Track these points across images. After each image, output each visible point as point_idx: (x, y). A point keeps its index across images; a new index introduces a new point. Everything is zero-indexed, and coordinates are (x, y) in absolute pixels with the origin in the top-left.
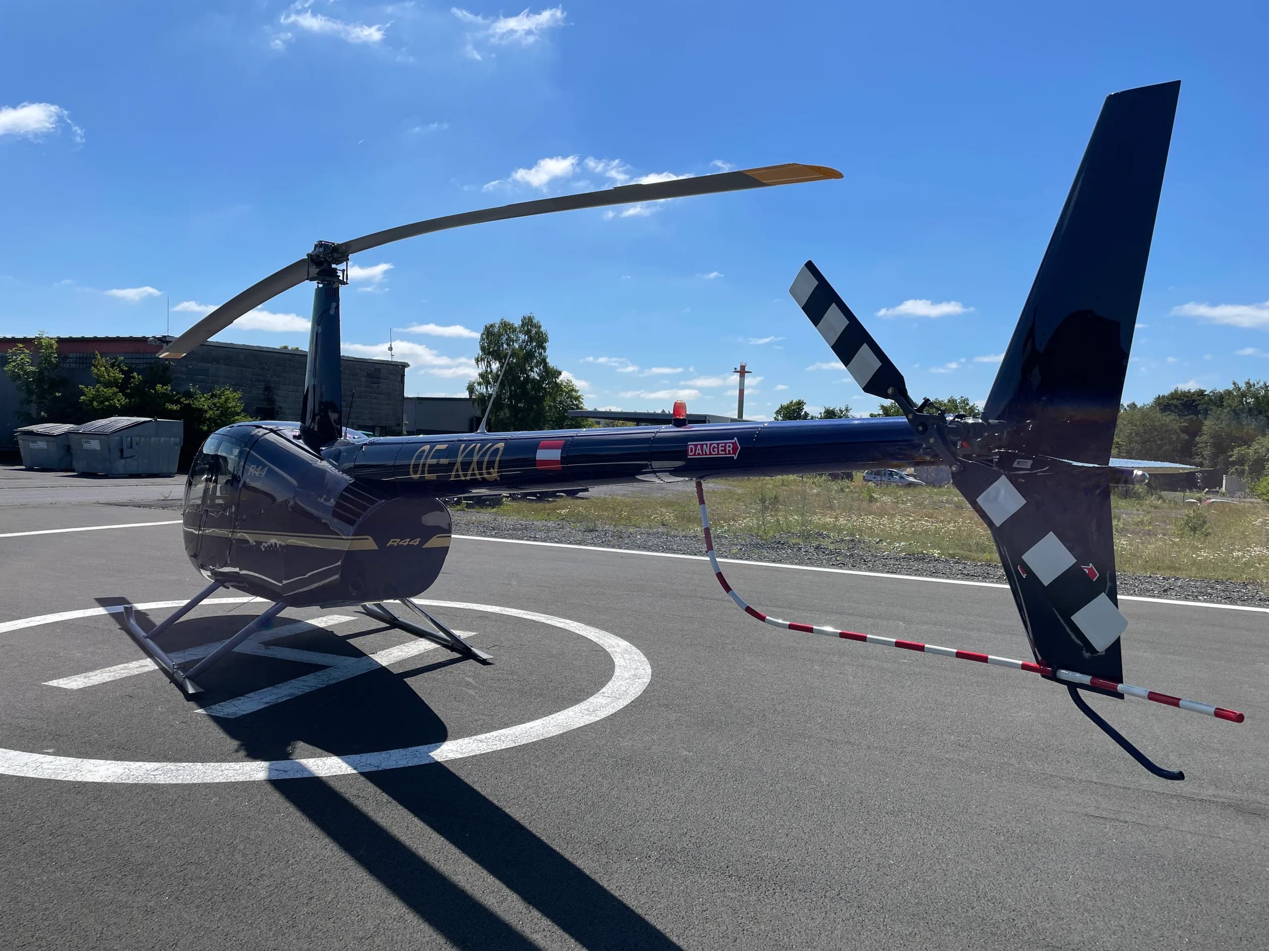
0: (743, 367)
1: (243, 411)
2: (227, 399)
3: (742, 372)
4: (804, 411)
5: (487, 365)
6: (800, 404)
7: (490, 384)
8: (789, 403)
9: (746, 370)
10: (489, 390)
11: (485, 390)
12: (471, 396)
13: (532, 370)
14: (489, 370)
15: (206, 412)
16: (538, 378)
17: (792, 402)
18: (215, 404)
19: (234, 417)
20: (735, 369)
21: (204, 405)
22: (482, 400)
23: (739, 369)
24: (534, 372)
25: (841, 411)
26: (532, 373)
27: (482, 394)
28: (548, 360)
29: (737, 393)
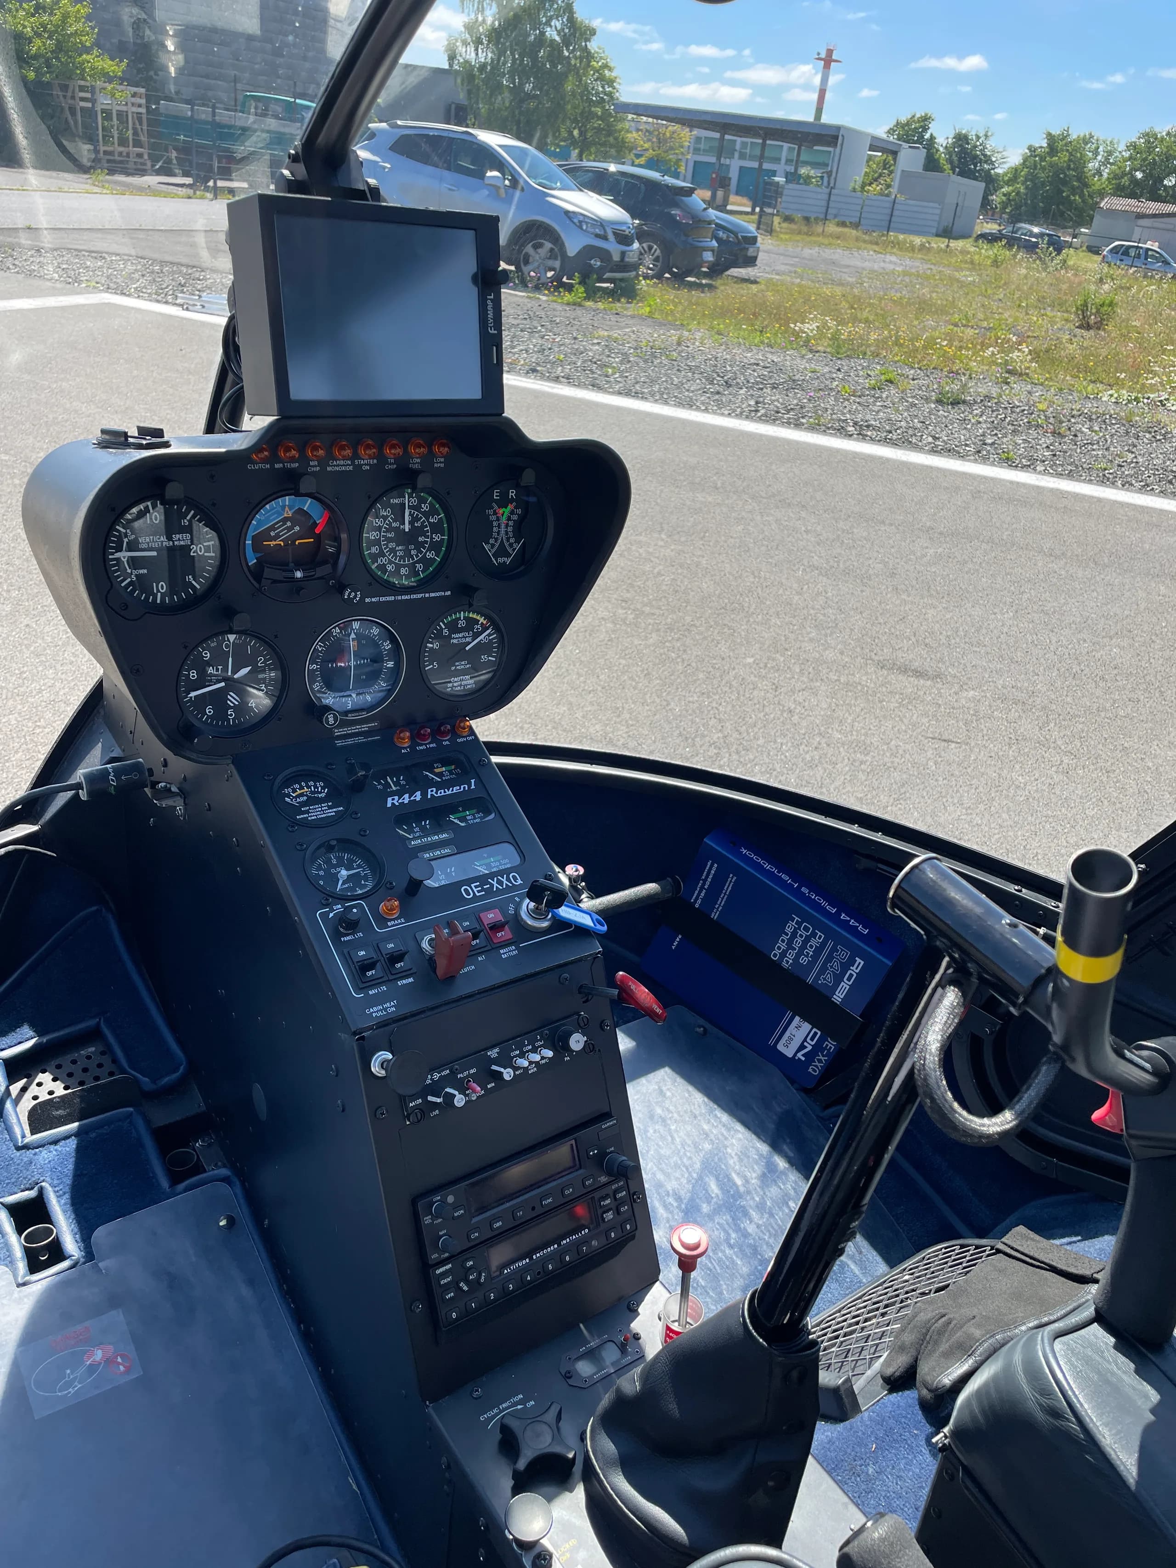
0: (830, 52)
1: (97, 44)
2: (65, 17)
3: (828, 61)
4: (929, 132)
5: (478, 8)
6: (926, 120)
7: (482, 44)
8: (909, 117)
9: (834, 57)
10: (480, 55)
11: (473, 55)
12: (451, 65)
13: (548, 23)
14: (480, 19)
15: (30, 41)
16: (557, 38)
17: (914, 116)
18: (44, 26)
19: (80, 55)
20: (819, 54)
21: (25, 27)
22: (469, 74)
23: (823, 56)
24: (551, 26)
25: (978, 137)
26: (549, 29)
27: (467, 62)
28: (576, 7)
29: (815, 96)
